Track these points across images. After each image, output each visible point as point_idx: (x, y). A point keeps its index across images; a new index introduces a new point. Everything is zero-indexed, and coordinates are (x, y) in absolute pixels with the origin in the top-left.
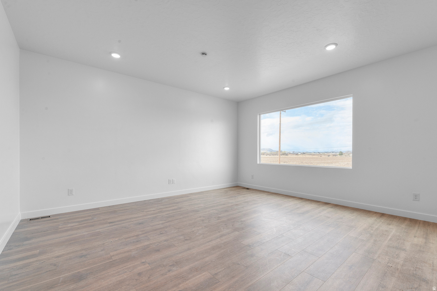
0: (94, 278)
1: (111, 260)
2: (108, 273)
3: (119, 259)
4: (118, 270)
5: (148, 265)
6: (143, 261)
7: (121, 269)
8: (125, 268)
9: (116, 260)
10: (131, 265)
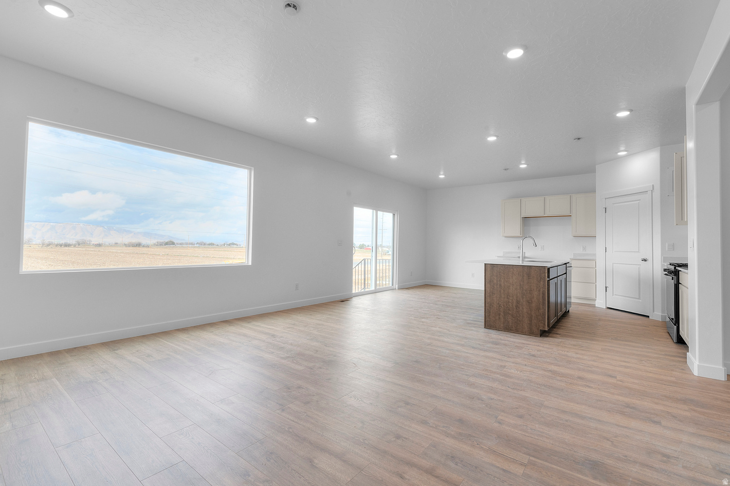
0: (575, 452)
1: (532, 458)
2: (552, 444)
3: (520, 451)
4: (537, 438)
5: (500, 417)
6: (496, 425)
7: (532, 436)
8: (527, 434)
9: (524, 453)
10: (517, 431)
